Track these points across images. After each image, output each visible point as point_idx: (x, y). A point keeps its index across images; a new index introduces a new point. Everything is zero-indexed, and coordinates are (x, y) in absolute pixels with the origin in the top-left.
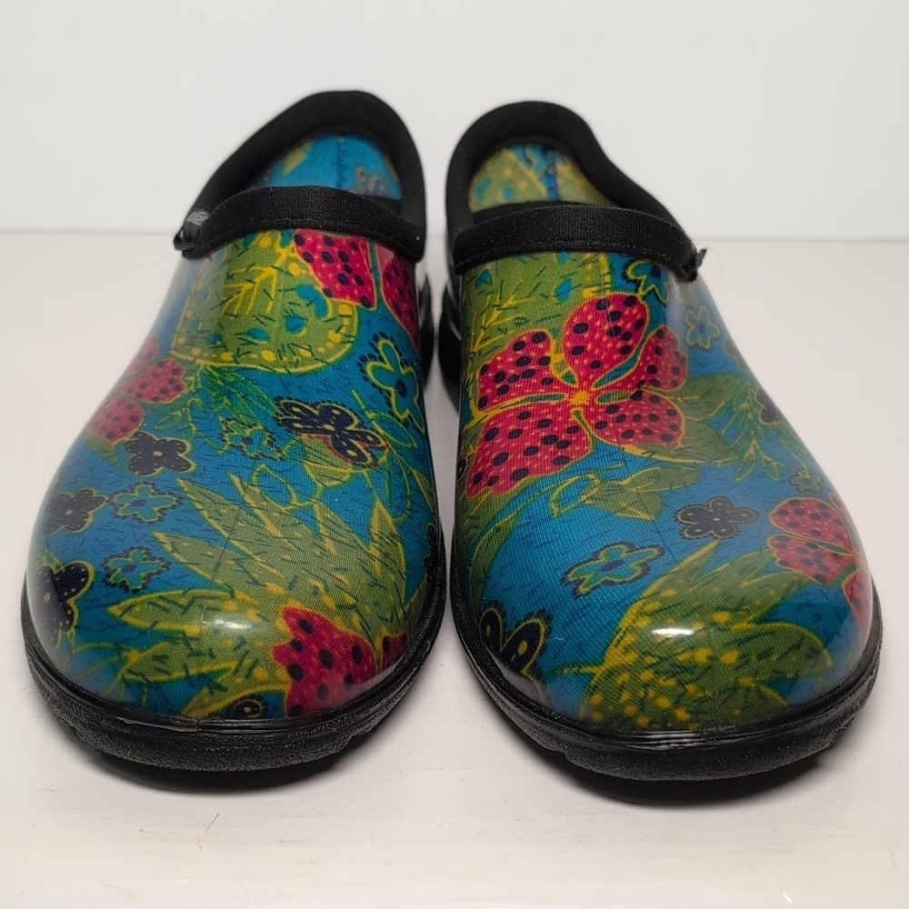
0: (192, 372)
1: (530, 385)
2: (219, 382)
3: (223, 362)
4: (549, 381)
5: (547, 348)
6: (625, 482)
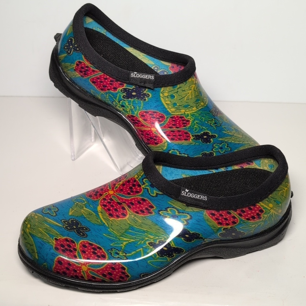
0: (188, 115)
2: (198, 115)
3: (194, 110)
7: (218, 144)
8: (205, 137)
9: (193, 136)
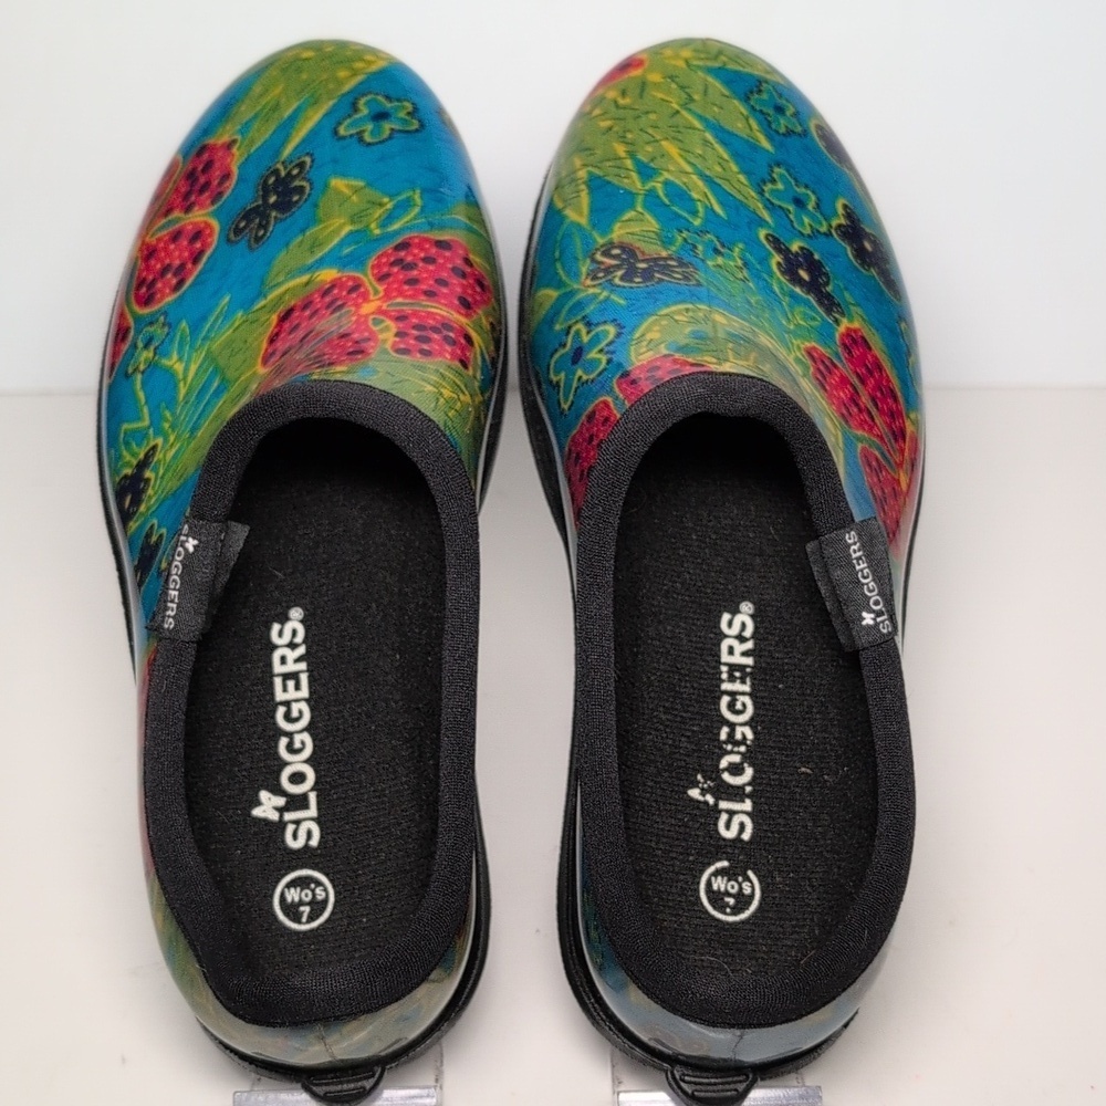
1: (419, 317)
4: (400, 318)
5: (395, 343)
6: (348, 228)
7: (791, 216)
8: (804, 275)
9: (837, 321)
